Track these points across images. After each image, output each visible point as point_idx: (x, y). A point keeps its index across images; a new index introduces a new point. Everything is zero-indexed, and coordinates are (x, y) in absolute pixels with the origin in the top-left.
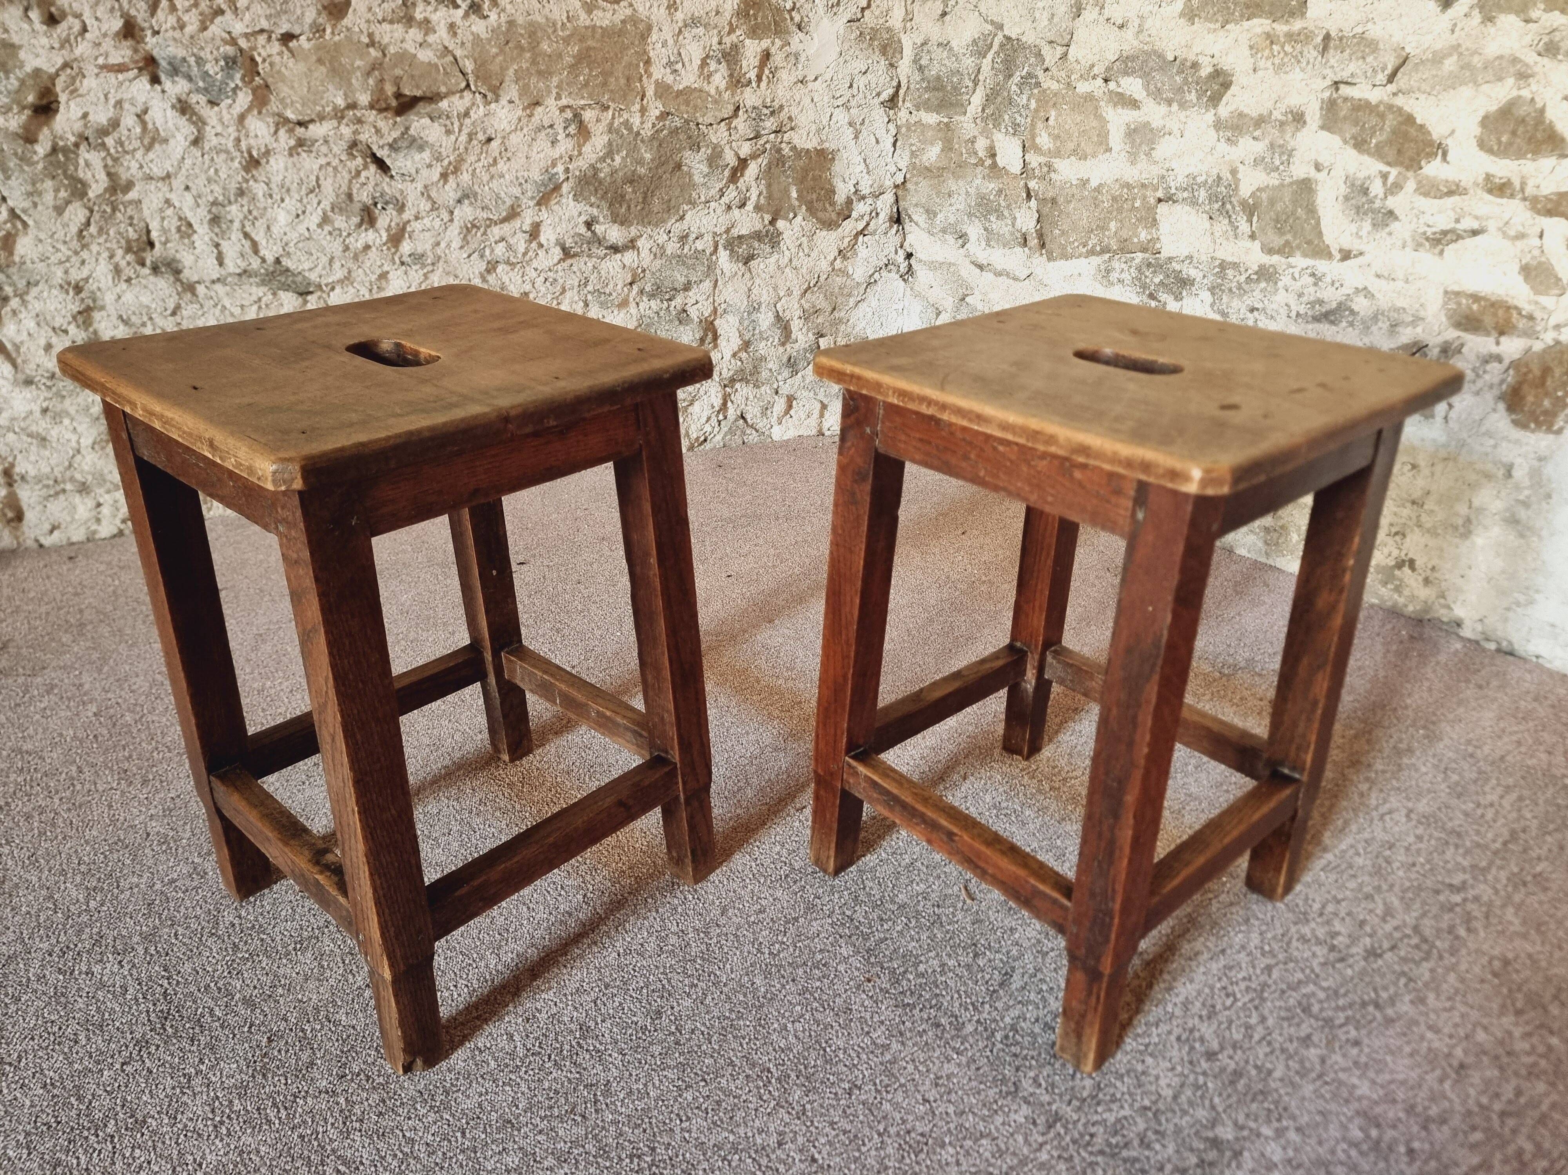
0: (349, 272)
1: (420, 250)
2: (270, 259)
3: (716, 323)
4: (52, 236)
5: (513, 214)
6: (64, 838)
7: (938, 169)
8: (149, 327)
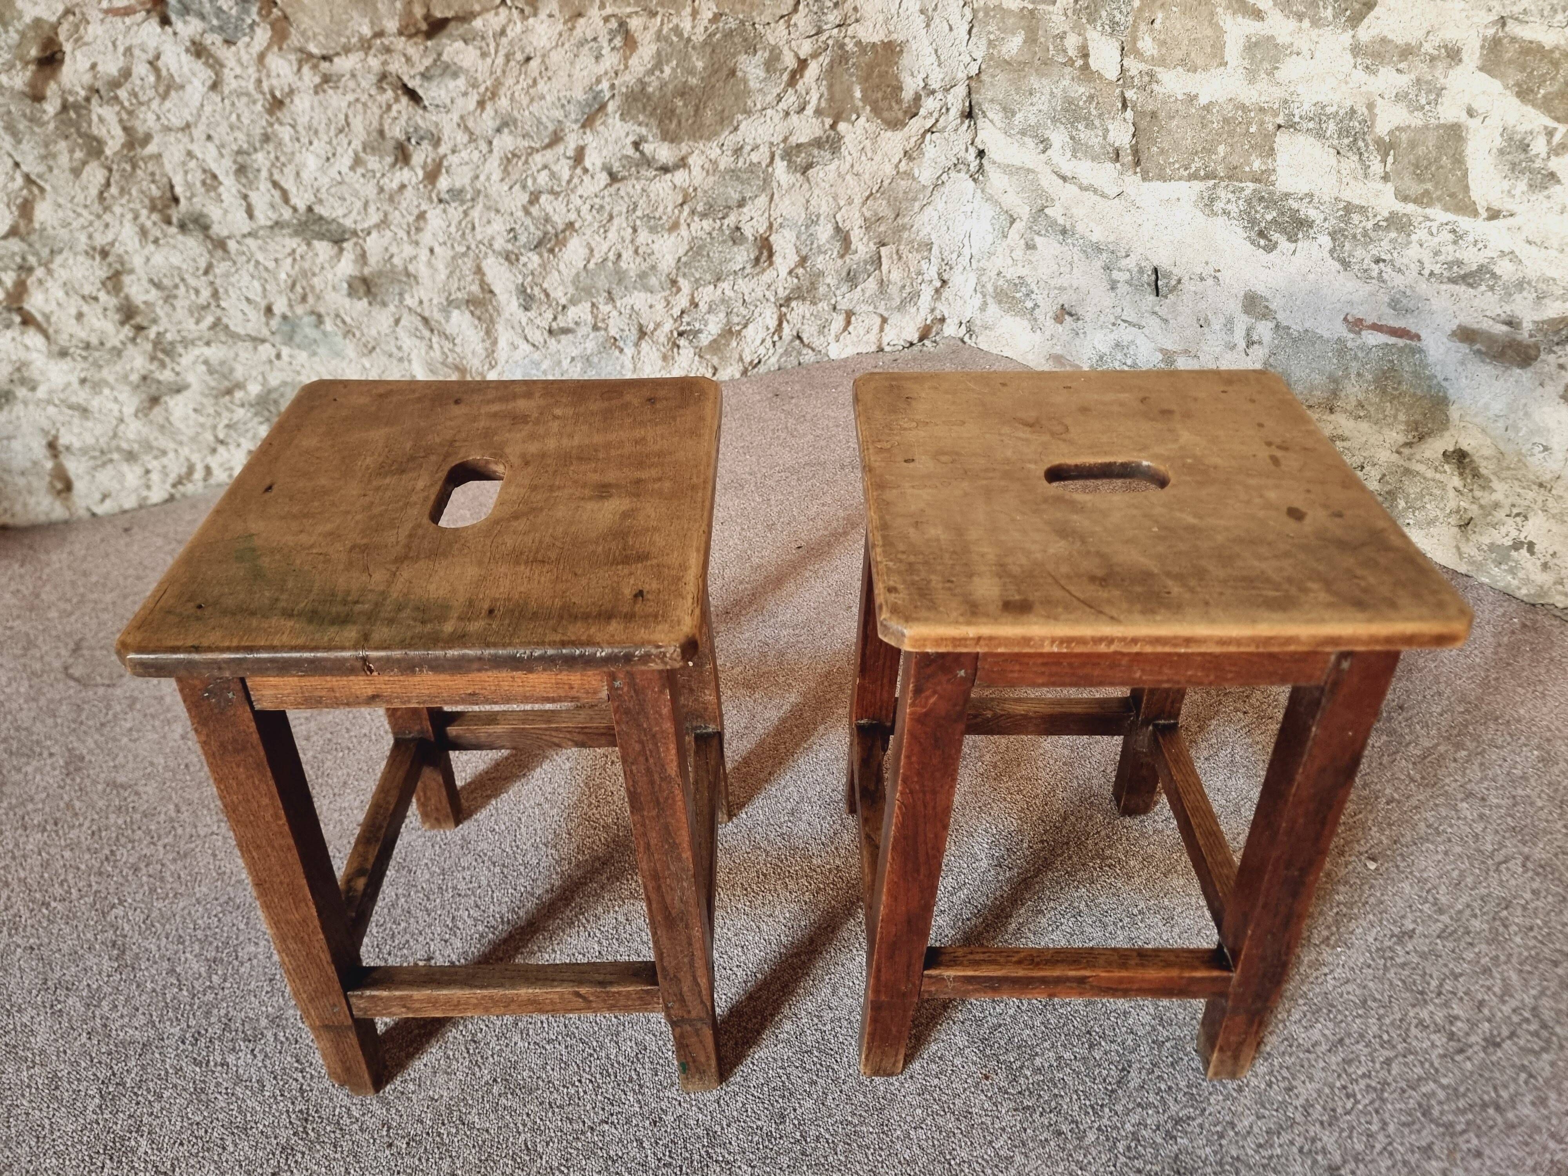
0: (386, 215)
1: (458, 185)
2: (302, 207)
3: (772, 239)
4: (71, 201)
5: (556, 139)
6: (175, 896)
7: (1020, 63)
8: (182, 289)
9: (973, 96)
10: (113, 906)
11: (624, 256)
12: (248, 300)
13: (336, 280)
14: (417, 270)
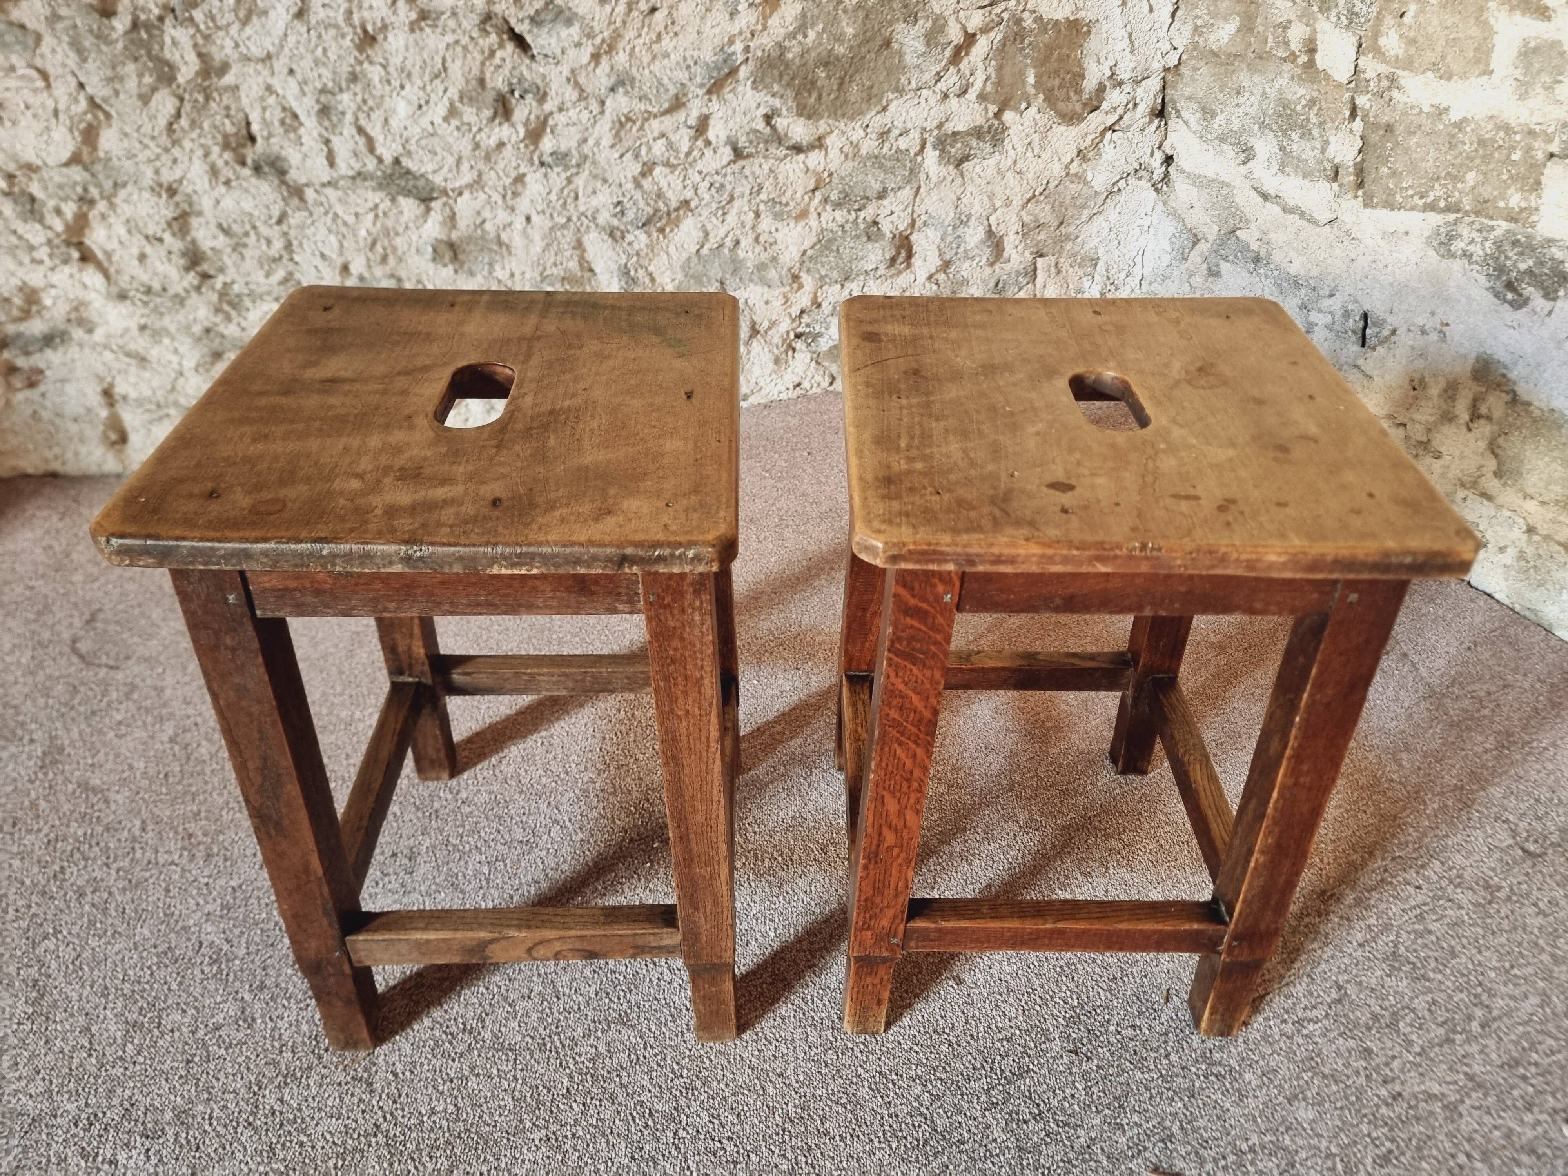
0: (480, 175)
1: (563, 148)
2: (388, 158)
3: (913, 238)
4: (138, 130)
5: (677, 104)
6: (113, 935)
7: (1229, 55)
8: (253, 237)
9: (1168, 91)
10: (46, 937)
11: (743, 243)
12: (323, 255)
13: (421, 242)
14: (510, 240)
